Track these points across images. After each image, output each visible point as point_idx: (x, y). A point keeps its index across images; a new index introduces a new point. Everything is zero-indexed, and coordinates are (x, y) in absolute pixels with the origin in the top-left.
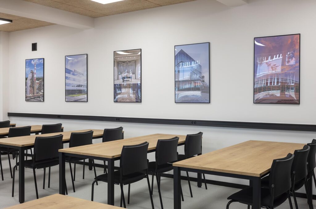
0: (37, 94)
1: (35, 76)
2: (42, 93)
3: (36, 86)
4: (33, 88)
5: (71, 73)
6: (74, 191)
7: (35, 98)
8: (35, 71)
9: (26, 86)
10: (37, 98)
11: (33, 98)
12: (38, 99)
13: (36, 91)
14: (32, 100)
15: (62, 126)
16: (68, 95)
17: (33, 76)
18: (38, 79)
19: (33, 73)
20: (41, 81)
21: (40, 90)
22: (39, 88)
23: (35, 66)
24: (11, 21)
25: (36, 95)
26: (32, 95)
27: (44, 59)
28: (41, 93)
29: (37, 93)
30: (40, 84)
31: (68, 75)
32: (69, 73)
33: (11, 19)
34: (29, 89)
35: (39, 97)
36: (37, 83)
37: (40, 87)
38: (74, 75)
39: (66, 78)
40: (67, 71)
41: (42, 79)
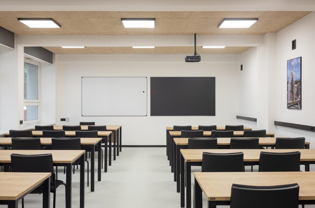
0: (296, 101)
1: (294, 79)
2: (299, 98)
3: (295, 91)
4: (293, 93)
7: (294, 105)
8: (294, 74)
9: (287, 91)
10: (296, 105)
11: (292, 104)
12: (296, 106)
13: (295, 96)
14: (292, 107)
17: (292, 79)
18: (296, 83)
19: (292, 75)
20: (299, 85)
21: (298, 96)
22: (297, 93)
23: (294, 67)
24: (257, 19)
25: (295, 101)
26: (292, 102)
27: (301, 58)
28: (299, 99)
29: (296, 99)
30: (298, 88)
33: (256, 17)
34: (289, 94)
35: (297, 104)
36: (296, 87)
37: (298, 91)
41: (299, 82)
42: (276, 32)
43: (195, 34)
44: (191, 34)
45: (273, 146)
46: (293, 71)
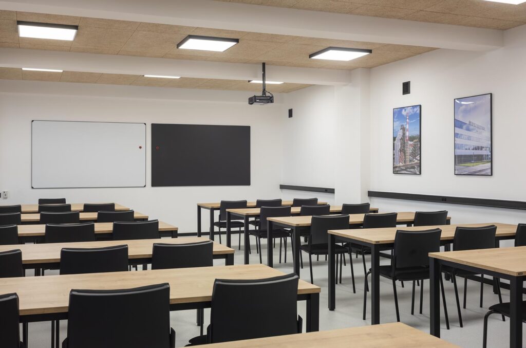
0: (411, 163)
1: (407, 134)
2: (418, 160)
3: (409, 150)
4: (405, 153)
5: (465, 127)
6: (461, 326)
7: (408, 168)
8: (407, 127)
9: (394, 149)
10: (410, 169)
11: (404, 168)
12: (412, 170)
13: (408, 157)
14: (403, 172)
15: (448, 216)
16: (458, 163)
17: (404, 134)
18: (411, 139)
19: (403, 129)
20: (416, 142)
21: (415, 157)
22: (412, 152)
23: (408, 117)
24: (370, 51)
25: (408, 163)
26: (402, 165)
27: (420, 106)
28: (416, 161)
29: (410, 161)
30: (414, 146)
31: (458, 130)
32: (461, 127)
33: (369, 49)
34: (398, 154)
35: (413, 168)
36: (411, 145)
37: (415, 150)
38: (468, 129)
39: (456, 135)
40: (458, 124)
41: (418, 139)
42: (370, 68)
43: (264, 64)
44: (257, 63)
45: (409, 223)
46: (404, 124)
